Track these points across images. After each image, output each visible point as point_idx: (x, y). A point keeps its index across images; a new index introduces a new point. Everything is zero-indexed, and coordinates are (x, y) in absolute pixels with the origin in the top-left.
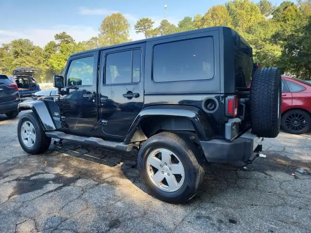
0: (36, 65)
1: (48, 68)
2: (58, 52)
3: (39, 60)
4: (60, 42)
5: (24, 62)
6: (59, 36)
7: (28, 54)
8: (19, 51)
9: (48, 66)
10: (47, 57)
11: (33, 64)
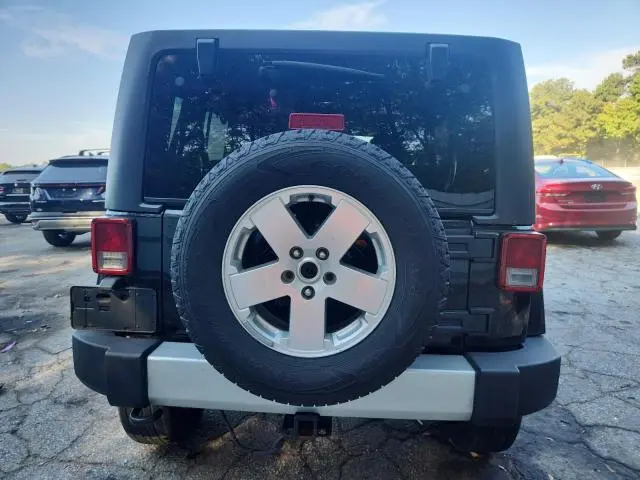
0: (569, 130)
1: (592, 134)
2: (624, 96)
3: (578, 120)
4: (632, 74)
5: (547, 127)
6: (635, 59)
7: (558, 110)
8: (543, 105)
9: (594, 129)
10: (596, 111)
11: (564, 128)
